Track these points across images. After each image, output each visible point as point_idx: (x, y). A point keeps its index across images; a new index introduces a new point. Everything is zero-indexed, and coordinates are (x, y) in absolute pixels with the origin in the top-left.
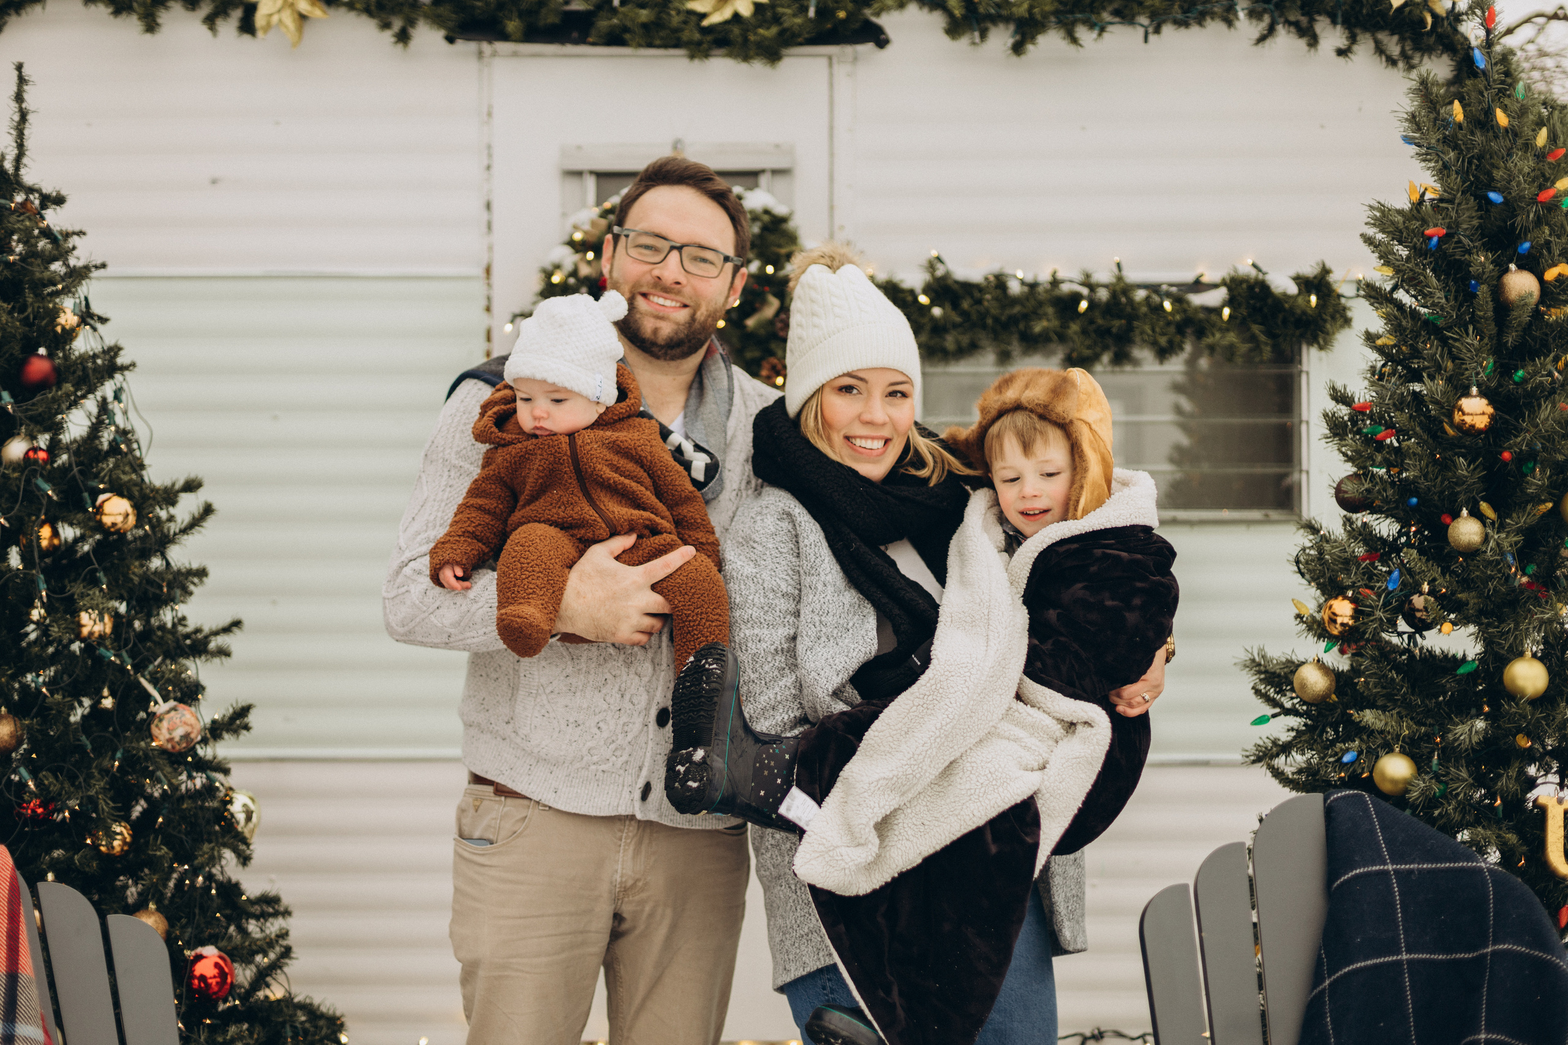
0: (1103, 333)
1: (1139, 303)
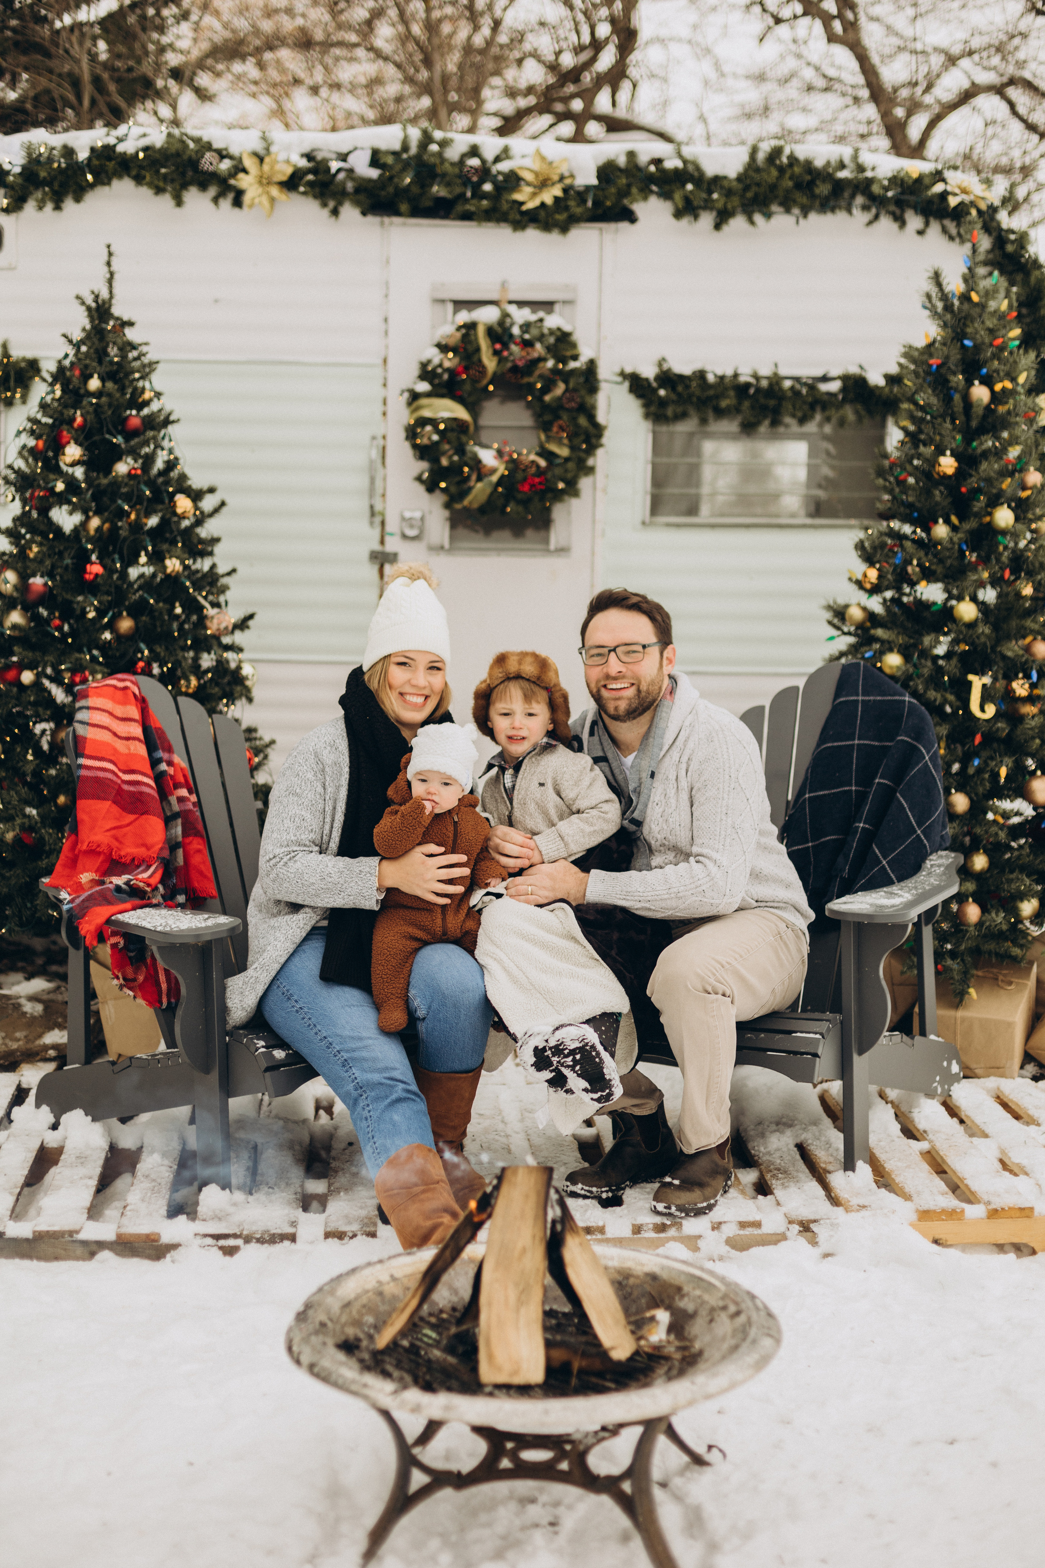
0: (765, 408)
1: (786, 389)
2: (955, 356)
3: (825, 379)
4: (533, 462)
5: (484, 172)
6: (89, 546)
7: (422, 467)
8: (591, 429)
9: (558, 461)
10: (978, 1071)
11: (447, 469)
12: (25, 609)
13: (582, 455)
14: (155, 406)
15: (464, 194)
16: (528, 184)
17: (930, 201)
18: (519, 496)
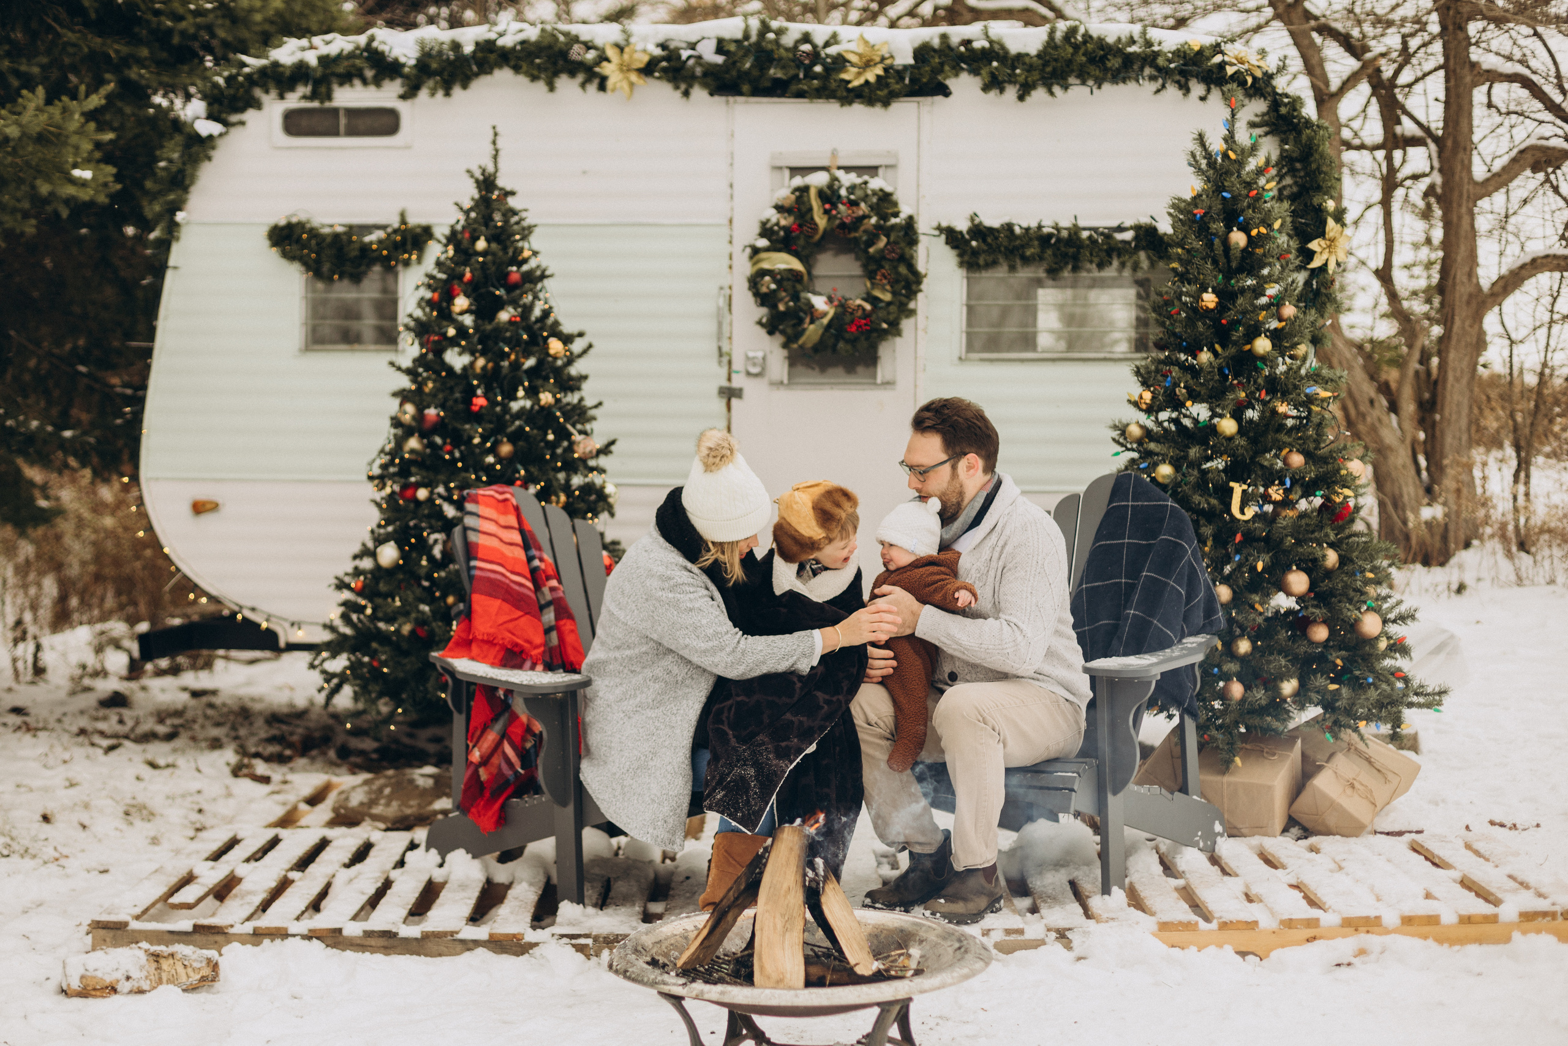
1: (1084, 239)
2: (1218, 206)
3: (1120, 229)
4: (859, 306)
5: (815, 56)
6: (475, 382)
7: (763, 312)
8: (911, 277)
9: (882, 305)
10: (1244, 831)
11: (784, 313)
12: (422, 436)
13: (904, 299)
14: (532, 263)
15: (797, 75)
16: (853, 65)
17: (1210, 71)
18: (847, 336)
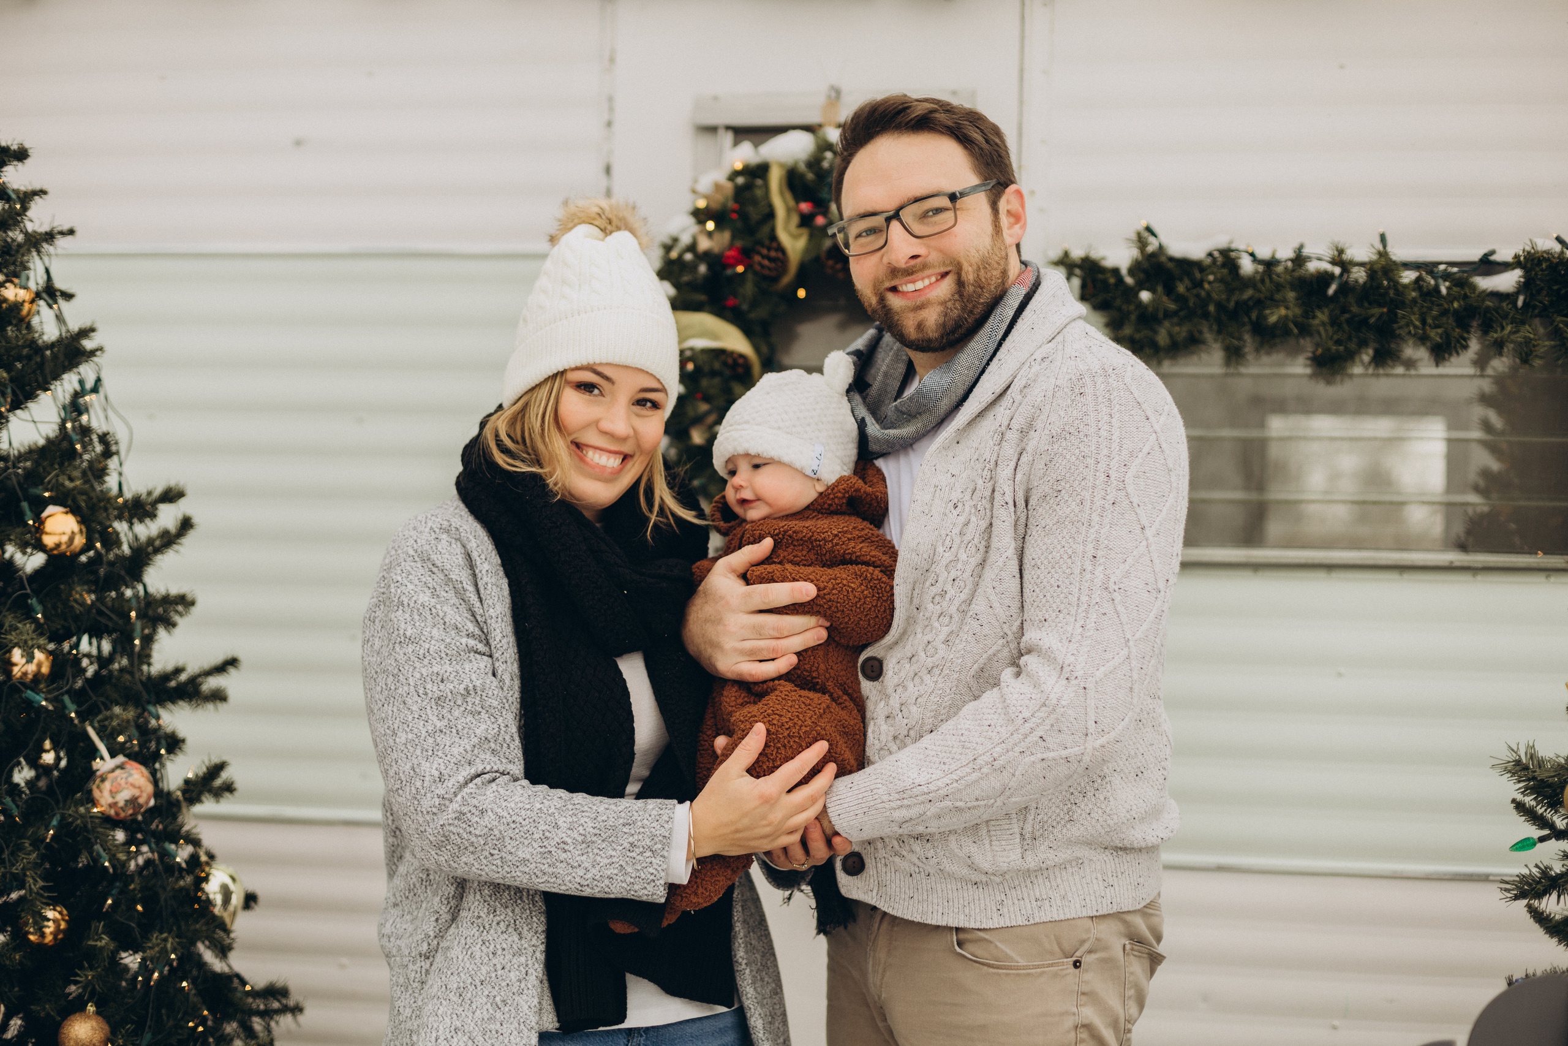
0: (1360, 324)
1: (1405, 286)
